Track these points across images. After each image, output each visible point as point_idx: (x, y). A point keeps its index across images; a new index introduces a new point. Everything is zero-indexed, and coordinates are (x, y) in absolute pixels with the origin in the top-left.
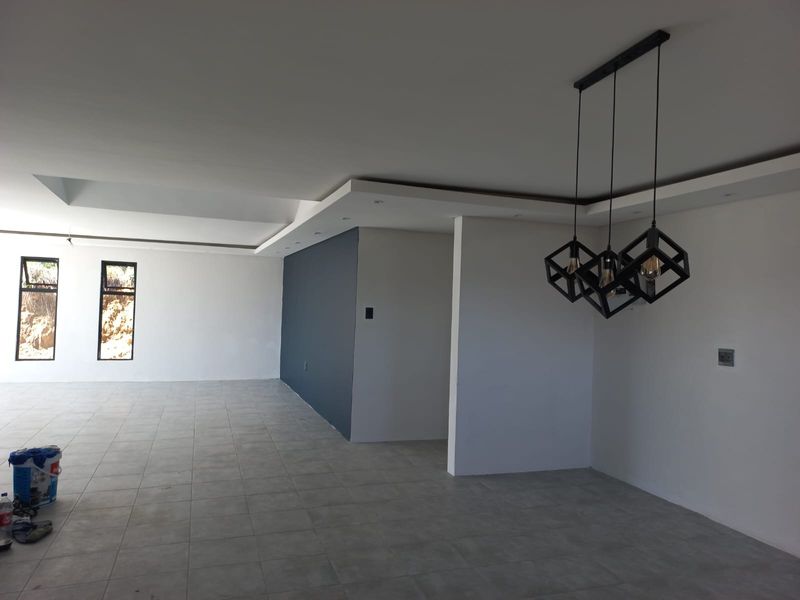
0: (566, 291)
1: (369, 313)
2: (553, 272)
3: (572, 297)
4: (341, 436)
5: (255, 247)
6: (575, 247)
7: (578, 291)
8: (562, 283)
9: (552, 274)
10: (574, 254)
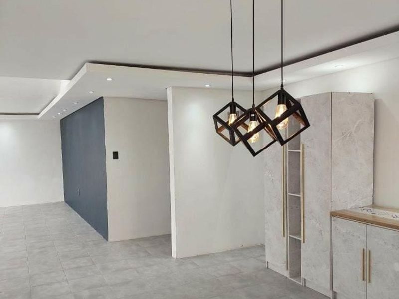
0: (229, 138)
1: (116, 156)
2: (220, 125)
3: (234, 143)
4: (103, 238)
5: (38, 114)
6: (233, 106)
7: (237, 138)
8: (226, 132)
9: (219, 127)
10: (233, 111)
